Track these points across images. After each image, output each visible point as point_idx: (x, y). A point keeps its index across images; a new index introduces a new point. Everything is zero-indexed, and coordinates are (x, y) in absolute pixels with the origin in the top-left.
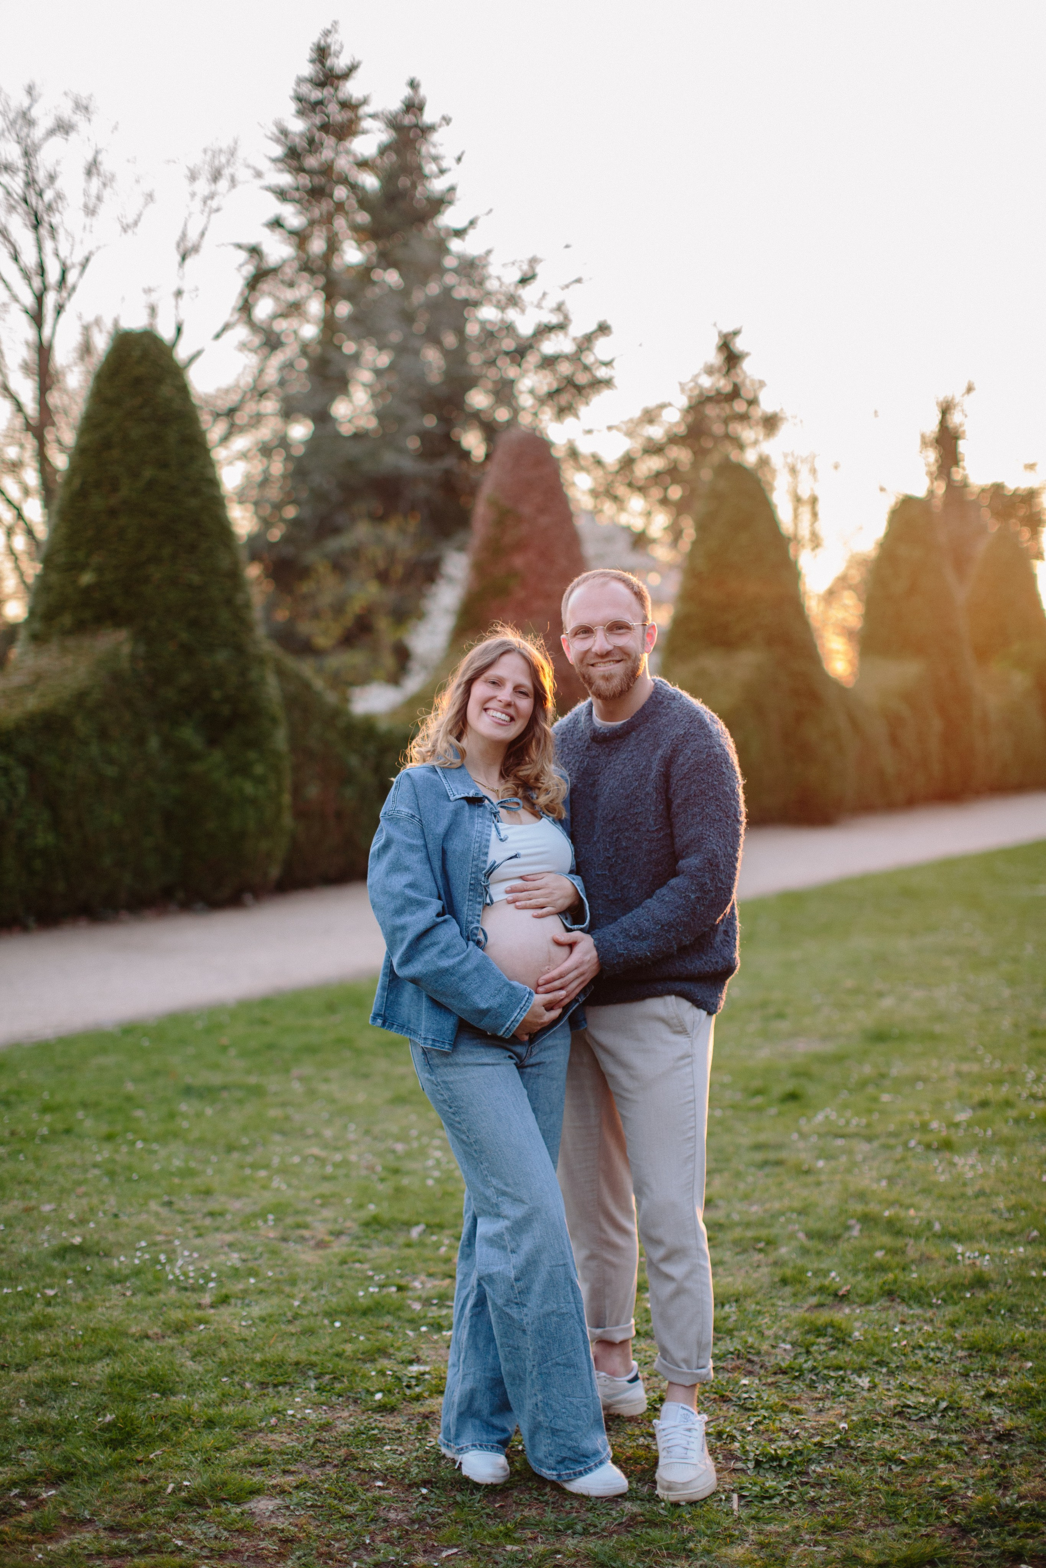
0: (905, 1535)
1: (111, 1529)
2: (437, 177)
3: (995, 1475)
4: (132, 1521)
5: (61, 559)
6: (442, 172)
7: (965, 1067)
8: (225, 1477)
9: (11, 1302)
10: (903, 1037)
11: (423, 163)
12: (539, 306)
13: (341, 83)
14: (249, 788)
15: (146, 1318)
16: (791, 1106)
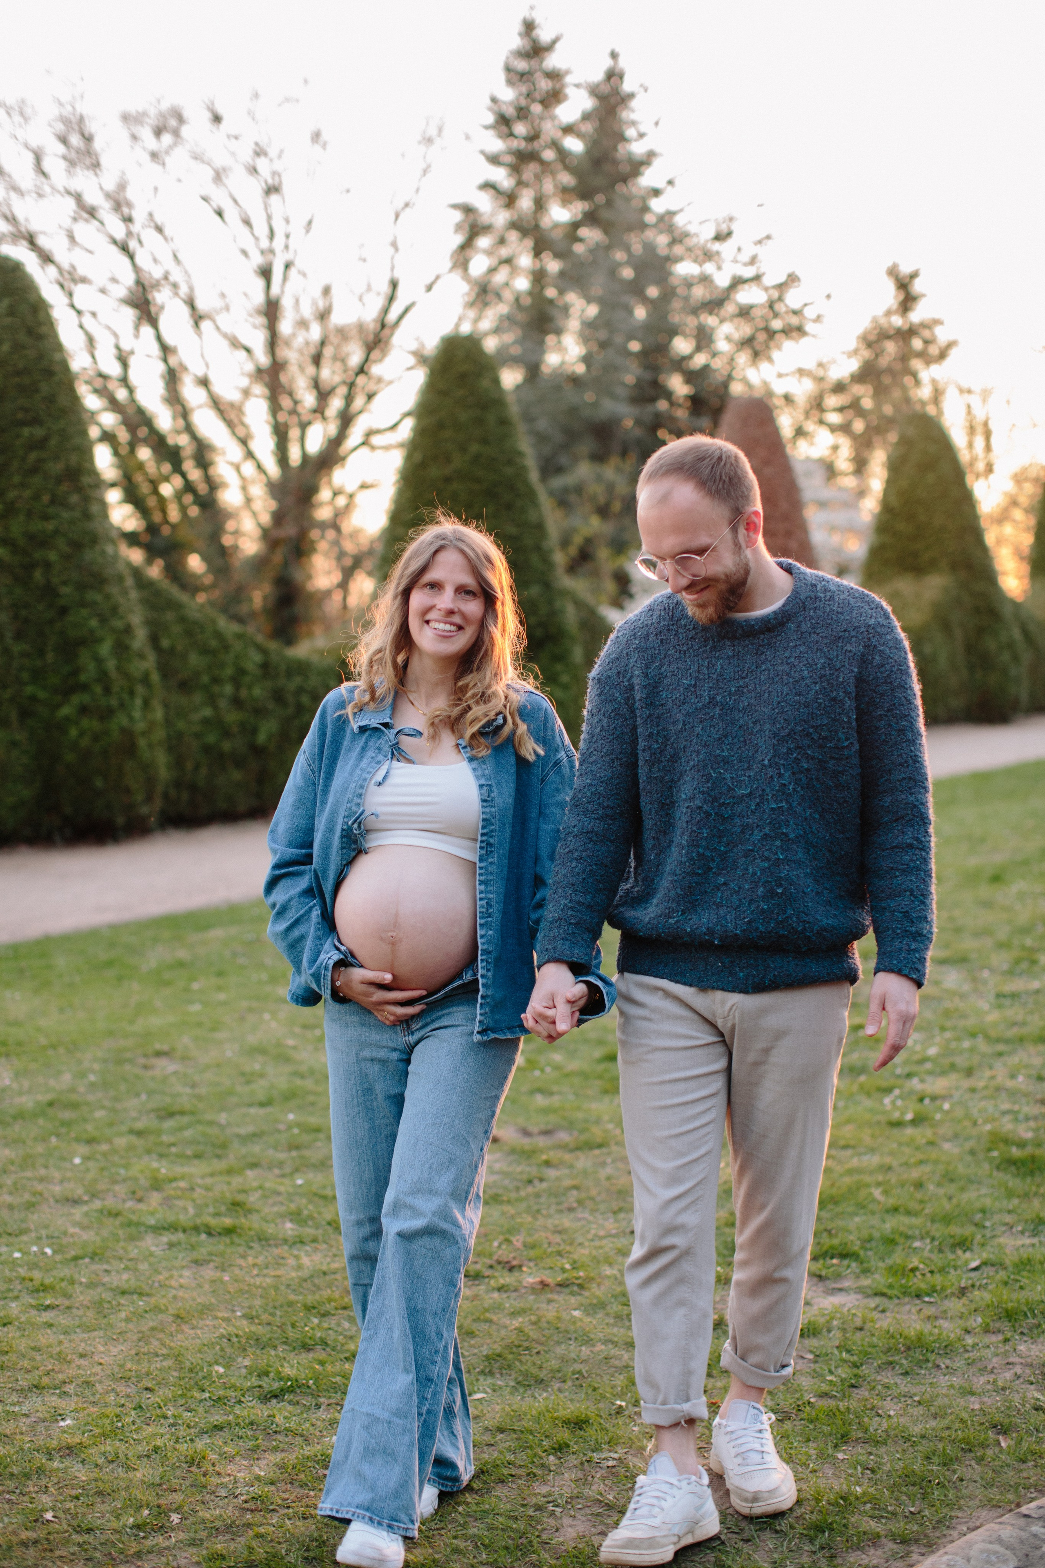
2: (636, 140)
6: (641, 135)
11: (624, 127)
12: (735, 261)
13: (546, 54)
16: (996, 882)
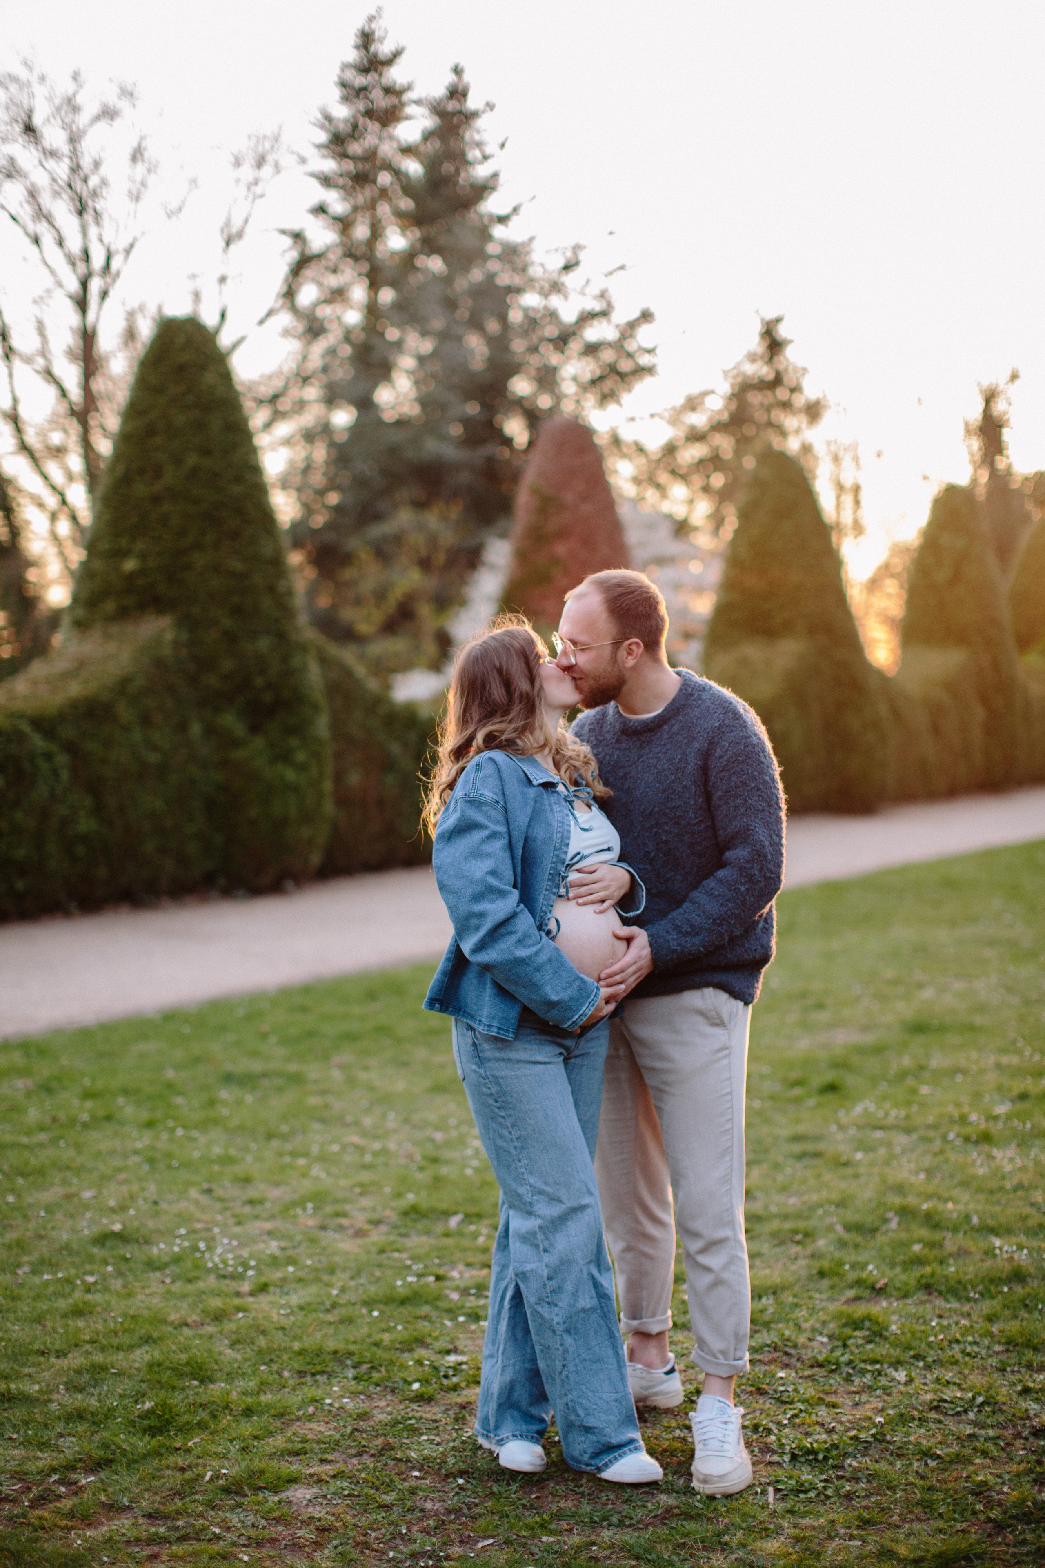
0: (940, 1531)
1: (150, 1516)
2: (481, 163)
3: (1031, 1471)
4: (170, 1508)
5: (104, 546)
6: (486, 158)
7: (1005, 1060)
8: (263, 1465)
9: (51, 1289)
10: (942, 1029)
11: (467, 149)
12: (582, 293)
13: (385, 69)
14: (291, 775)
15: (185, 1306)
16: (830, 1097)
